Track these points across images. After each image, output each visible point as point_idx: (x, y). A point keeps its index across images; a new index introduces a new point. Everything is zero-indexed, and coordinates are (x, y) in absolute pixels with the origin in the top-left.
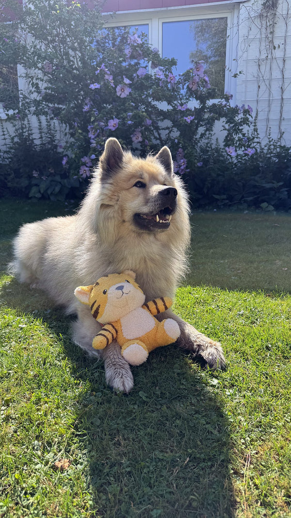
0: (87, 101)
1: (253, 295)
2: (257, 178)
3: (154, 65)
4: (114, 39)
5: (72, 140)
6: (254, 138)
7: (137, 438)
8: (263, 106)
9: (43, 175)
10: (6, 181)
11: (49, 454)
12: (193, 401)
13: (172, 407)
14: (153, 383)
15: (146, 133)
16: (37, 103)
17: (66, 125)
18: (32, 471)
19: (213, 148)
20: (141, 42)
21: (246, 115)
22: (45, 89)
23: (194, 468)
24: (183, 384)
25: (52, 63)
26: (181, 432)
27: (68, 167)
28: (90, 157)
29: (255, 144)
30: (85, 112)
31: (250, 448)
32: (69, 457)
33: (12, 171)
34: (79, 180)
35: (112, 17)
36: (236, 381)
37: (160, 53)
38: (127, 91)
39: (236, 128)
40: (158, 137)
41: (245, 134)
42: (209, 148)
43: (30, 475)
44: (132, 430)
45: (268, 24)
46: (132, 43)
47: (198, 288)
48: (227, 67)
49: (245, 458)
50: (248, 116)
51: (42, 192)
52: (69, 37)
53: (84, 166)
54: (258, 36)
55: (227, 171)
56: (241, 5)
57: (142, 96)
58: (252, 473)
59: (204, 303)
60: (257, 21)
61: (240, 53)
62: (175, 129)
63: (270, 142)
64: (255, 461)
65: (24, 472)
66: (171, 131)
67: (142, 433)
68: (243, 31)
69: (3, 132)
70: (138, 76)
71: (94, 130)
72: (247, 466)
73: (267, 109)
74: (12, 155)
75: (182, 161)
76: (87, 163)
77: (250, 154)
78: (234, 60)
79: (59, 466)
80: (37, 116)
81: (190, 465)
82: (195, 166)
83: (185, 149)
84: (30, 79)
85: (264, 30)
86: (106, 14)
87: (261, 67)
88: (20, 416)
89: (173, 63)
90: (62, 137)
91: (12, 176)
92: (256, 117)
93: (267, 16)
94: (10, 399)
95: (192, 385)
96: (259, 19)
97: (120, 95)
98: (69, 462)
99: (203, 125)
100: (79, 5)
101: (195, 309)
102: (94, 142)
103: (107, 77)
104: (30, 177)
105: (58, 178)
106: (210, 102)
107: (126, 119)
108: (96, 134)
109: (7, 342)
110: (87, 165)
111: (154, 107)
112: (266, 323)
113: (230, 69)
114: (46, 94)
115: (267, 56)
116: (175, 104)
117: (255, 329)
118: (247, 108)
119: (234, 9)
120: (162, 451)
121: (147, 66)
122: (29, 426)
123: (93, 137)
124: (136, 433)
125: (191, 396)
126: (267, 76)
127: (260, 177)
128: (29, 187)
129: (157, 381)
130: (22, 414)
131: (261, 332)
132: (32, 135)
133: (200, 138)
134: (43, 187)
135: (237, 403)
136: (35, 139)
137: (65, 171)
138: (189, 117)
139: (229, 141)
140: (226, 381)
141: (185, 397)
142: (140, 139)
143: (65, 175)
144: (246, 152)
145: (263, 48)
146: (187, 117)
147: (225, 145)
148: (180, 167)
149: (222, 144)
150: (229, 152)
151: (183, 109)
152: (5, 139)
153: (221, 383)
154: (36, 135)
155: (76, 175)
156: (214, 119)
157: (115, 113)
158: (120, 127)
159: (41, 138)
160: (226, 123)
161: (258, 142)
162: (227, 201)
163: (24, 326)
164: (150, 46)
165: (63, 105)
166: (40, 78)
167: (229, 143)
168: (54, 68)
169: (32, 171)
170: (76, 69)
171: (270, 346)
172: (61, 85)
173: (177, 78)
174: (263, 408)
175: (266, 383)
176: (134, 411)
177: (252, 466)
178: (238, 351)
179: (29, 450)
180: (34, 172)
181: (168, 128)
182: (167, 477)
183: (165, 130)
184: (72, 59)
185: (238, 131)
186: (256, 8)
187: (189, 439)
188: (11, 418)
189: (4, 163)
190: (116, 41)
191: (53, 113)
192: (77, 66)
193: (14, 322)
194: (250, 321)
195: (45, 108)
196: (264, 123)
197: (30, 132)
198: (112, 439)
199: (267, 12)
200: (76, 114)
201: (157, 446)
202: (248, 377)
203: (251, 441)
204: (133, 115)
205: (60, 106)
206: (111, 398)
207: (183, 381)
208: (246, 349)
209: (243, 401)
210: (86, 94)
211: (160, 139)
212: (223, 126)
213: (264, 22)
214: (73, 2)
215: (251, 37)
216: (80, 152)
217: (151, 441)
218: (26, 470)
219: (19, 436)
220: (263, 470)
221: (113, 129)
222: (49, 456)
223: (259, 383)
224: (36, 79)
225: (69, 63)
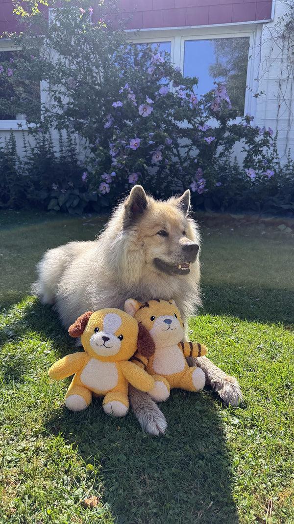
0: (108, 117)
1: (272, 327)
2: (275, 198)
3: (176, 84)
4: (136, 55)
5: (92, 155)
6: (273, 159)
7: (161, 477)
8: (283, 126)
9: (62, 189)
10: (26, 193)
11: (78, 490)
12: (215, 441)
13: (194, 445)
14: (176, 420)
15: (167, 152)
16: (59, 117)
17: (87, 139)
18: (63, 507)
19: (231, 166)
20: (164, 61)
21: (266, 137)
22: (68, 104)
23: (218, 512)
24: (205, 422)
25: (76, 80)
26: (204, 473)
27: (87, 181)
28: (110, 174)
29: (274, 165)
30: (107, 128)
31: (272, 494)
32: (98, 494)
33: (32, 184)
34: (98, 195)
35: (135, 34)
36: (257, 421)
37: (182, 72)
38: (149, 111)
39: (256, 149)
40: (177, 153)
41: (265, 155)
42: (227, 165)
43: (61, 511)
44: (157, 469)
45: (290, 45)
46: (155, 62)
47: (217, 317)
48: (248, 87)
49: (267, 504)
50: (268, 138)
51: (61, 205)
52: (93, 53)
53: (104, 183)
54: (280, 56)
55: (244, 190)
56: (264, 26)
57: (163, 116)
58: (274, 520)
59: (224, 334)
60: (280, 42)
61: (261, 73)
62: (194, 147)
63: (289, 162)
64: (276, 507)
65: (55, 507)
66: (191, 149)
67: (166, 473)
68: (265, 51)
69: (25, 144)
70: (160, 95)
71: (115, 148)
72: (269, 513)
73: (287, 129)
74: (32, 166)
75: (201, 181)
76: (107, 180)
77: (270, 176)
78: (255, 80)
79: (89, 503)
80: (59, 130)
81: (214, 508)
82: (213, 186)
83: (205, 169)
84: (53, 93)
85: (286, 51)
86: (129, 31)
87: (282, 87)
88: (49, 449)
89: (195, 81)
90: (81, 150)
91: (32, 188)
92: (276, 137)
93: (289, 37)
94: (39, 430)
95: (214, 423)
96: (281, 40)
97: (143, 114)
98: (97, 499)
99: (223, 144)
100: (105, 25)
101: (215, 340)
102: (116, 160)
103: (130, 96)
104: (50, 189)
105: (77, 192)
106: (231, 123)
107: (148, 139)
108: (117, 152)
109: (33, 369)
110: (107, 181)
111: (174, 126)
112: (286, 358)
113: (251, 89)
114: (69, 109)
115: (289, 77)
116: (195, 122)
117: (275, 365)
118: (267, 130)
119: (256, 29)
120: (186, 493)
121: (168, 84)
122: (58, 460)
123: (114, 154)
124: (161, 472)
125: (213, 435)
126: (287, 96)
127: (278, 198)
128: (48, 199)
129: (180, 418)
130: (51, 447)
131: (281, 368)
132: (52, 148)
133: (219, 157)
134: (62, 199)
135: (258, 444)
136: (55, 152)
137: (84, 185)
138: (209, 138)
139: (248, 163)
140: (246, 420)
141: (207, 435)
142: (160, 158)
143: (84, 189)
144: (266, 174)
145: (284, 68)
146: (207, 137)
147: (245, 167)
148: (198, 187)
149: (241, 165)
150: (249, 173)
151: (204, 129)
152: (26, 151)
153: (242, 423)
154: (57, 148)
155: (95, 190)
156: (235, 140)
157: (137, 132)
158: (141, 146)
159: (61, 151)
160: (246, 144)
161: (277, 163)
162: (244, 221)
163: (49, 352)
164: (171, 64)
165: (84, 120)
166: (63, 92)
167: (249, 164)
168: (78, 84)
169: (52, 184)
170: (98, 84)
171: (290, 384)
172: (83, 101)
173: (199, 99)
174: (284, 451)
175: (286, 424)
176: (158, 449)
177: (274, 513)
178: (258, 389)
179: (59, 485)
180: (54, 185)
181: (187, 146)
182: (192, 520)
183: (184, 147)
184: (94, 74)
185: (258, 153)
186: (279, 29)
187: (212, 481)
188: (40, 450)
189: (24, 174)
190: (138, 57)
191: (74, 128)
192: (99, 82)
193: (39, 347)
194: (269, 356)
195: (67, 122)
196: (284, 142)
197: (51, 145)
198: (138, 478)
199: (290, 33)
200: (98, 130)
201: (182, 487)
202: (268, 417)
203: (272, 486)
204: (155, 135)
205: (81, 121)
206: (136, 434)
207: (205, 419)
208: (266, 386)
209: (264, 443)
210: (108, 111)
211: (179, 155)
212: (243, 147)
213: (286, 43)
214: (100, 23)
215: (273, 57)
216: (100, 169)
217: (175, 481)
218: (57, 506)
219: (48, 469)
220: (284, 517)
221: (135, 148)
222: (78, 492)
223: (279, 424)
224: (59, 93)
225: (92, 78)
